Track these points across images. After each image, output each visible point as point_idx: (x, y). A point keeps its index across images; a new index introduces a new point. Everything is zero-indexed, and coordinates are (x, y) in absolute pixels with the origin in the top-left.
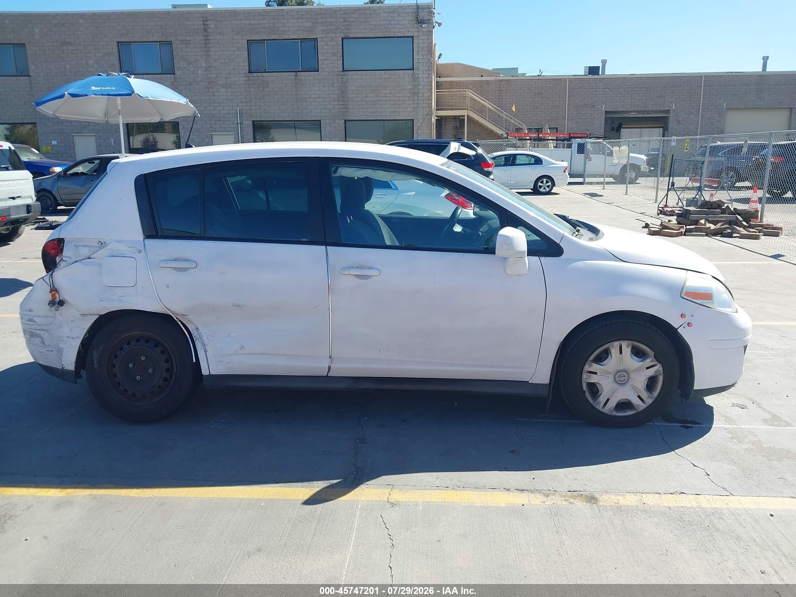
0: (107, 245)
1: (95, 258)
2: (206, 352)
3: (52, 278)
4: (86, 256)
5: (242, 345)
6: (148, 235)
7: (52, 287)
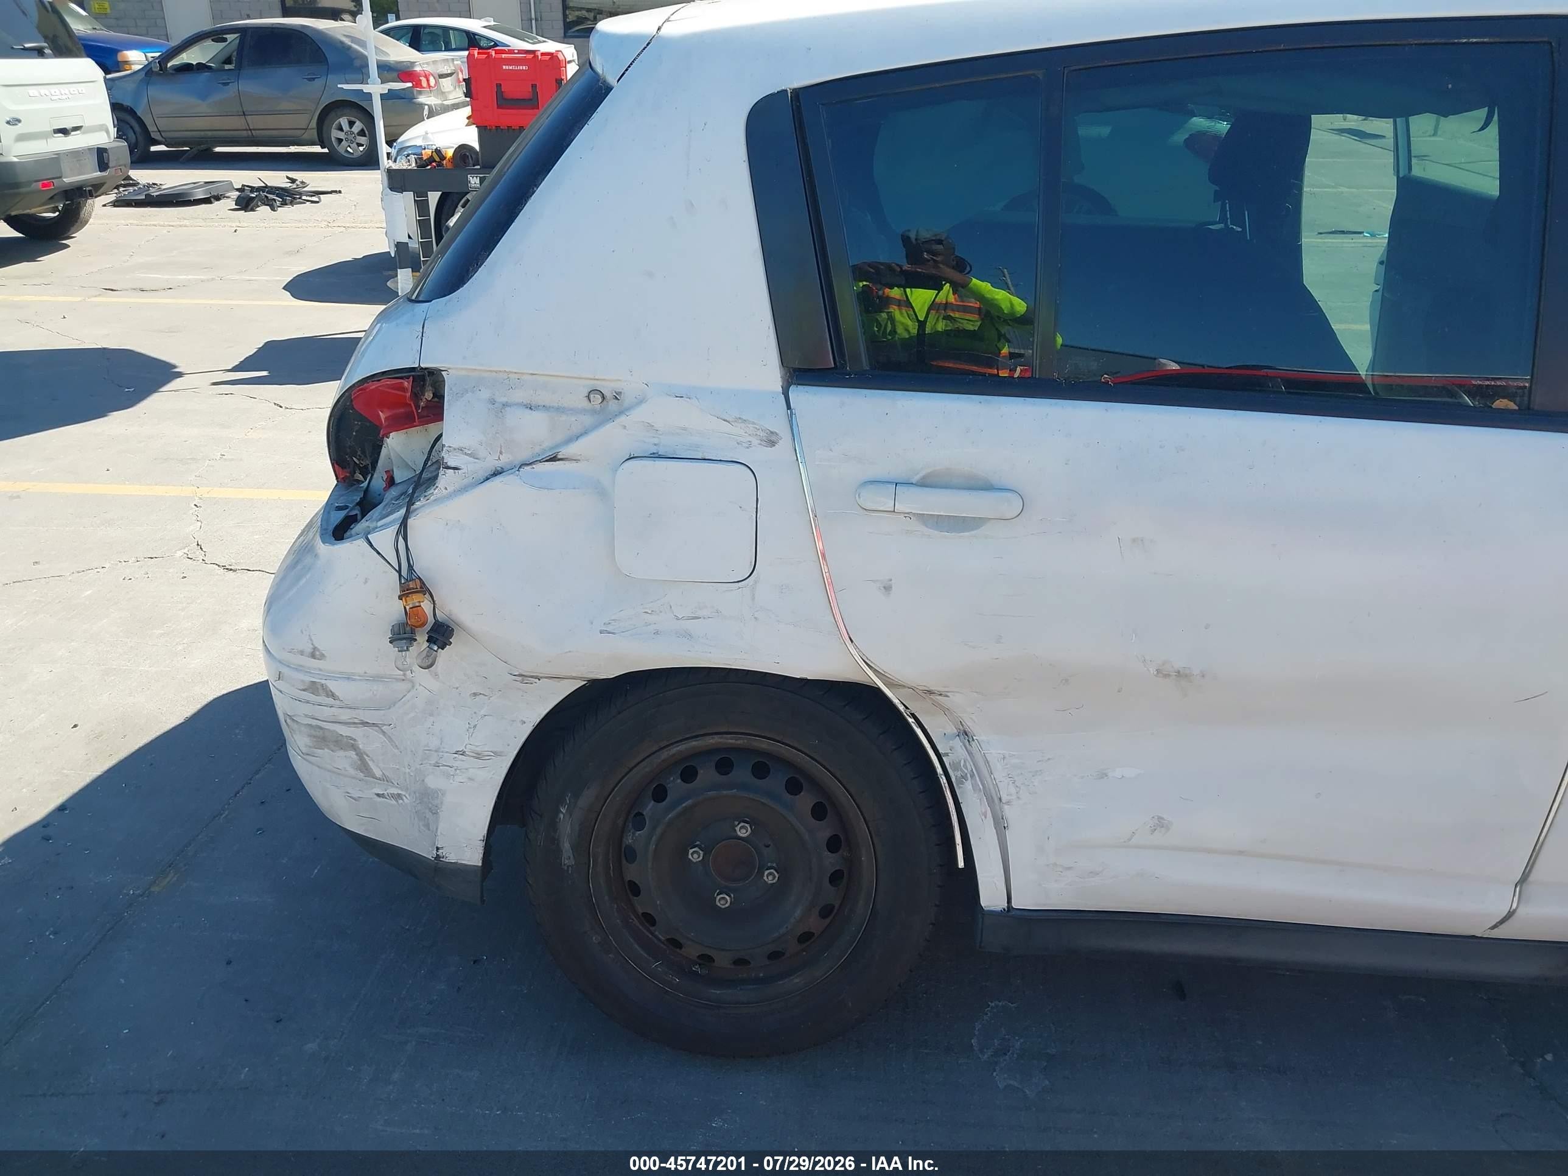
0: (628, 409)
1: (577, 461)
2: (1001, 826)
3: (405, 539)
4: (537, 449)
5: (1160, 818)
6: (799, 370)
7: (404, 573)
